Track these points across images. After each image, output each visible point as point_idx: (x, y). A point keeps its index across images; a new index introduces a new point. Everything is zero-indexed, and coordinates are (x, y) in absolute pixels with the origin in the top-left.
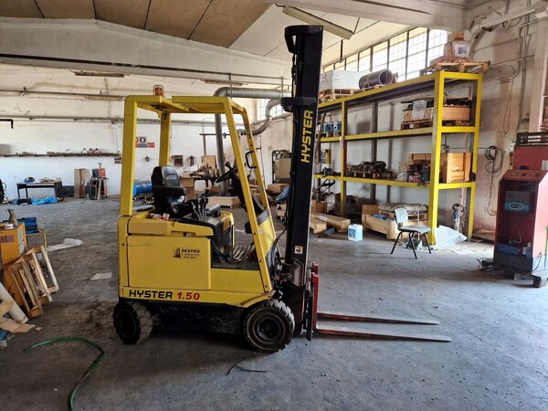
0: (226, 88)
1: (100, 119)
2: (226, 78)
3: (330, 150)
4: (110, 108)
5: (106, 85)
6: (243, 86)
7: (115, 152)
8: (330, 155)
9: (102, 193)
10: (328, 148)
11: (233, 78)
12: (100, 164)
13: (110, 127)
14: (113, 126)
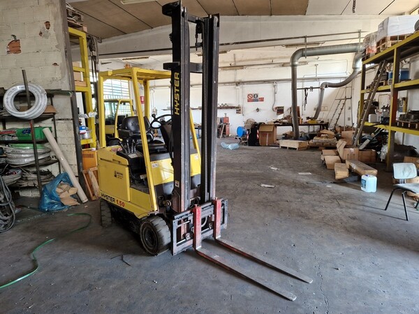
0: (303, 49)
1: (229, 83)
2: (302, 41)
3: (407, 98)
4: (236, 75)
5: (235, 59)
6: (320, 45)
7: (237, 106)
8: (407, 103)
9: (224, 134)
10: (405, 96)
11: (309, 40)
12: (226, 114)
13: (235, 88)
14: (237, 87)
